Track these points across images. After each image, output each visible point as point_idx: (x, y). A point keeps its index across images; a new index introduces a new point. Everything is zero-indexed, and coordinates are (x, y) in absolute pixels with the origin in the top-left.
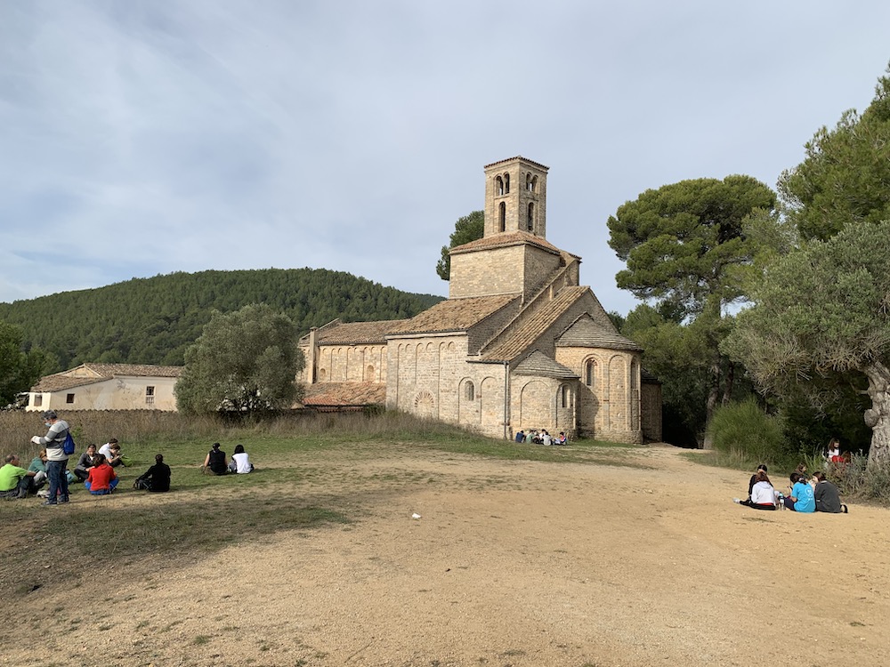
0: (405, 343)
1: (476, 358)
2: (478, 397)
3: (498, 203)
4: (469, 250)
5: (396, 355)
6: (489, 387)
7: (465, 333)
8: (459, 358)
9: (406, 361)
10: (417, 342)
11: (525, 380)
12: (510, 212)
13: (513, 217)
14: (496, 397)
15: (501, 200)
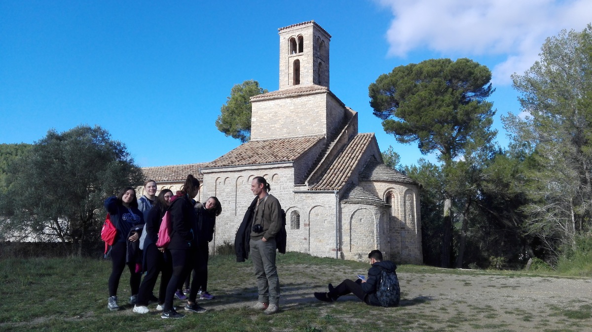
0: (223, 176)
1: (302, 189)
2: (305, 225)
3: (292, 60)
4: (272, 97)
5: (214, 188)
6: (317, 215)
7: (291, 165)
8: (284, 189)
9: (225, 194)
10: (237, 175)
11: (354, 207)
12: (305, 68)
13: (307, 72)
14: (326, 224)
15: (296, 58)
